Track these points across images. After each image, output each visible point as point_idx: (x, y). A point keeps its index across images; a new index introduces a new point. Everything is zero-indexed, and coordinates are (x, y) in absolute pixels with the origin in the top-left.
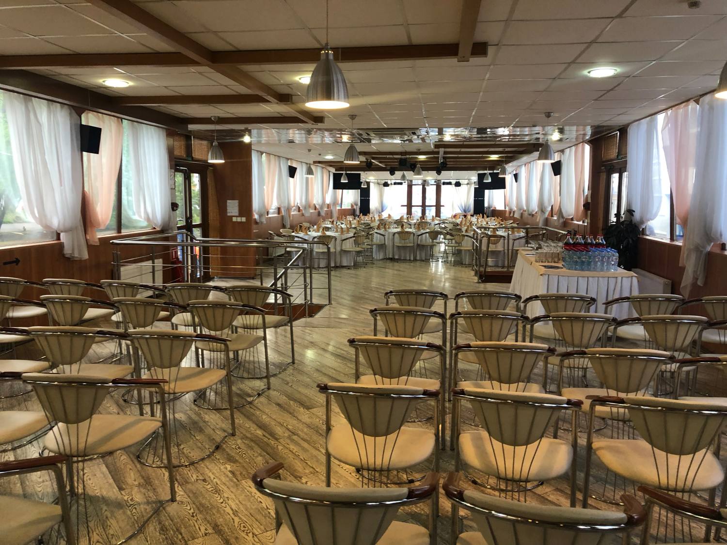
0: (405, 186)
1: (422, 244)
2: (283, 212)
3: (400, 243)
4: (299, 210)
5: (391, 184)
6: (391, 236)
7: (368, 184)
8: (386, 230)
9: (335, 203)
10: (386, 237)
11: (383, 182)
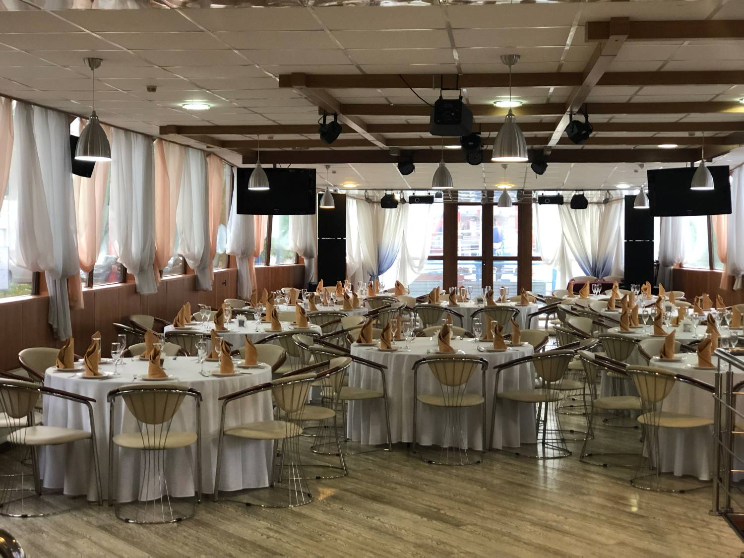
0: (438, 207)
1: (511, 395)
2: (50, 289)
3: (437, 394)
4: (124, 276)
5: (403, 201)
6: (405, 371)
7: (341, 201)
8: (389, 348)
9: (247, 251)
10: (390, 373)
11: (382, 195)
